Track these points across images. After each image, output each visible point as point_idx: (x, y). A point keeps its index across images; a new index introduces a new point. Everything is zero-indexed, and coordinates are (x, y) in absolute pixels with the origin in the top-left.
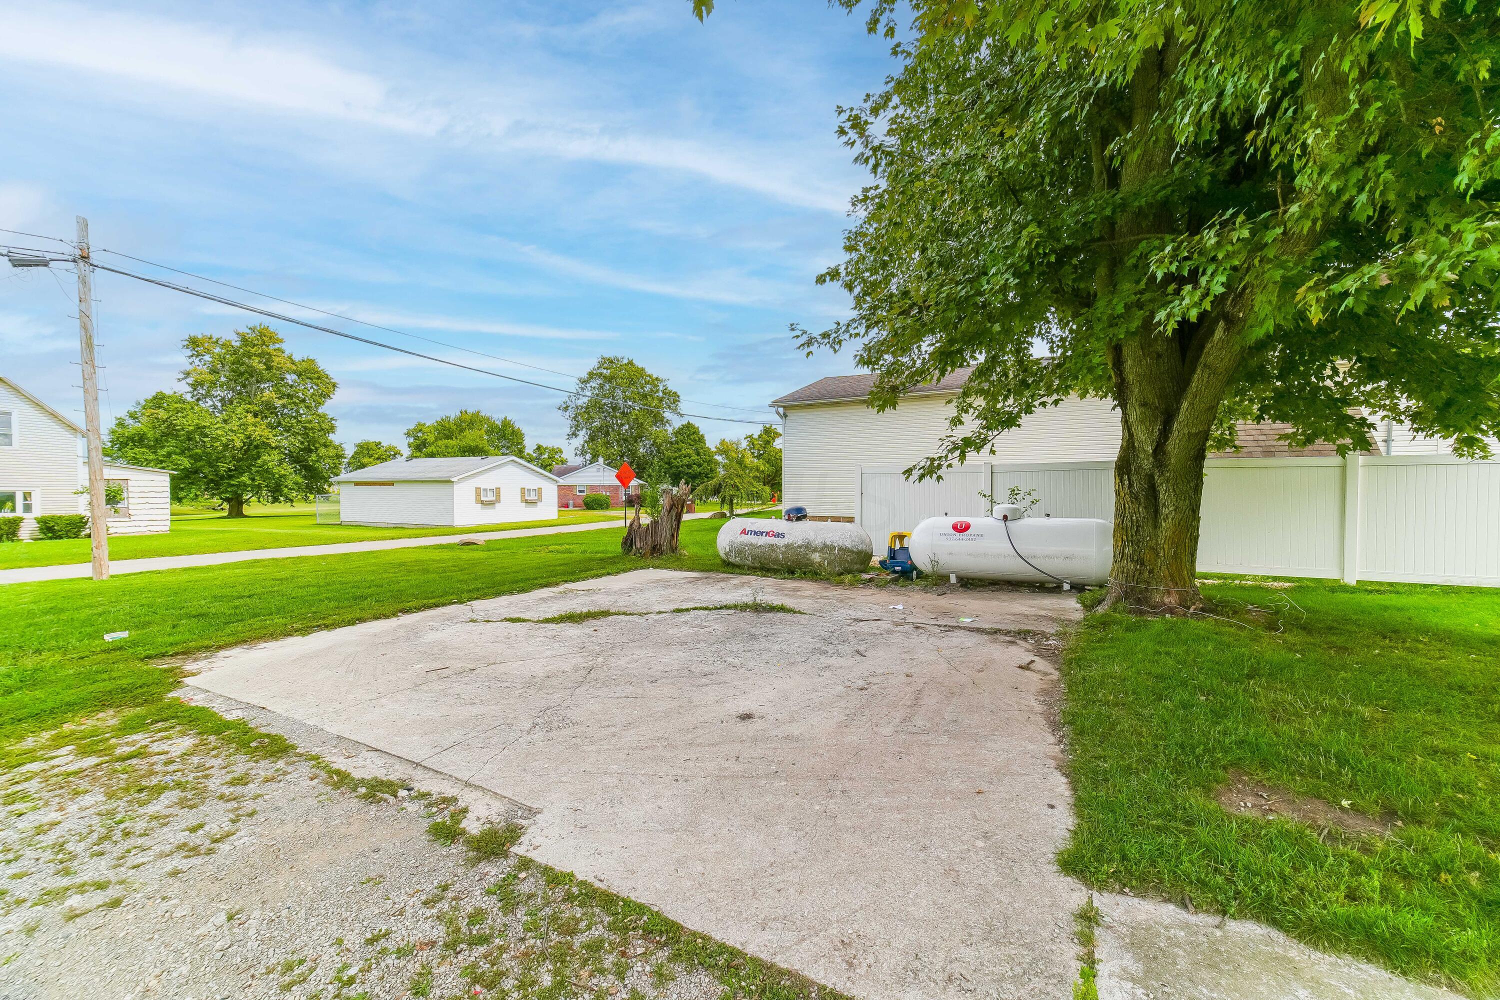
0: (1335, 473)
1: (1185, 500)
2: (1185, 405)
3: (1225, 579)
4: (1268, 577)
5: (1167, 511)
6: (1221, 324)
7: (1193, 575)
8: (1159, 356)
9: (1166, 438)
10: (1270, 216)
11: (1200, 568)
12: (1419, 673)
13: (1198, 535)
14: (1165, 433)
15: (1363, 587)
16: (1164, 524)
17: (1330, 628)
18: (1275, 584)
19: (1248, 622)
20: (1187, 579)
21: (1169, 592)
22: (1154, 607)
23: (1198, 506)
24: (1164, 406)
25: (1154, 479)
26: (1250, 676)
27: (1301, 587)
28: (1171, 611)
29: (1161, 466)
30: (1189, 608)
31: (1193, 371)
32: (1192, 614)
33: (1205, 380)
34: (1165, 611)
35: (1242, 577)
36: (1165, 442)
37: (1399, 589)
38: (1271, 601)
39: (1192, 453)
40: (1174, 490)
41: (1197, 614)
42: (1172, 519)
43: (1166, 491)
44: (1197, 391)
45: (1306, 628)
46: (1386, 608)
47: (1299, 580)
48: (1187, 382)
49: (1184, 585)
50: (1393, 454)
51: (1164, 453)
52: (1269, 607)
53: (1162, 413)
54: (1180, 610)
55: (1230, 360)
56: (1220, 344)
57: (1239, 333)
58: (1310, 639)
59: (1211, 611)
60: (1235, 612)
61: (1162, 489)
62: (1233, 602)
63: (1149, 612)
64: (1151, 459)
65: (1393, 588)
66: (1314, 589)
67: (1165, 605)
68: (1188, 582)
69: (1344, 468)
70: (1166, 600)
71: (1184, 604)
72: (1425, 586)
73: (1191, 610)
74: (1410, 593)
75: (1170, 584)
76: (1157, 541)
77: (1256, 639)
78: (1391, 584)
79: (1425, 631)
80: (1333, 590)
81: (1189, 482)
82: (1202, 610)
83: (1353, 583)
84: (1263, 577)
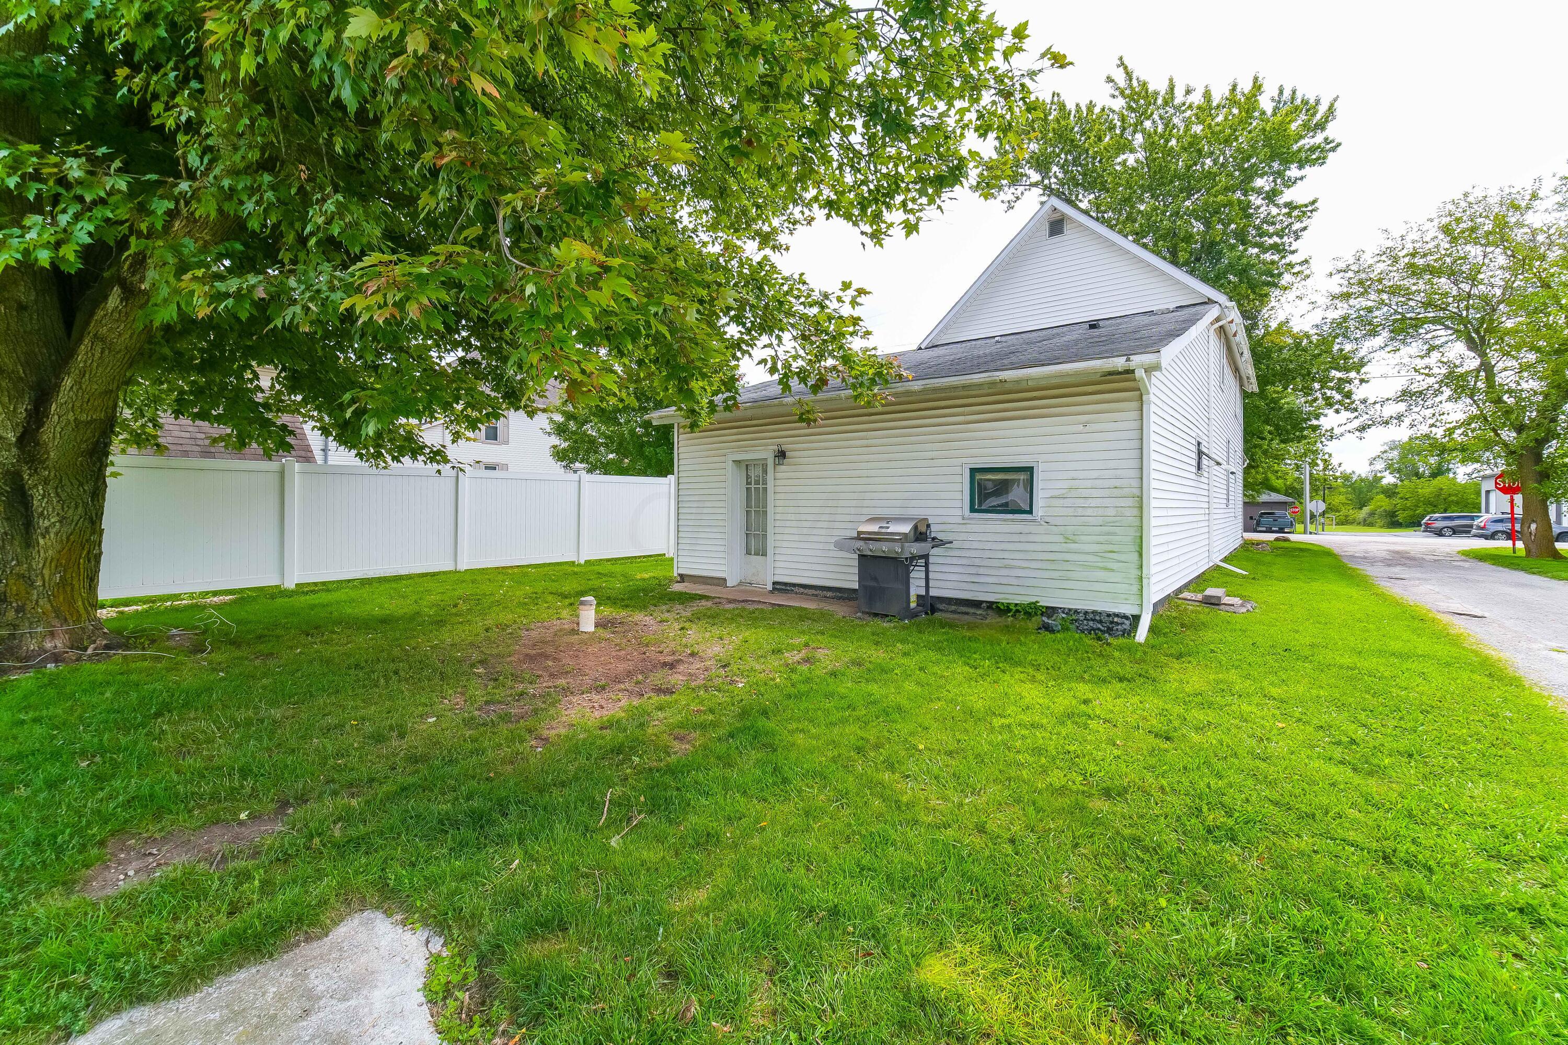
0: (274, 480)
1: (76, 507)
2: (68, 382)
3: (153, 602)
4: (207, 593)
5: (47, 523)
6: (116, 290)
7: (97, 605)
8: (22, 308)
9: (40, 424)
10: (156, 181)
11: (103, 594)
12: (329, 662)
13: (101, 554)
14: (38, 415)
15: (302, 589)
16: (41, 542)
17: (260, 637)
18: (215, 599)
19: (168, 649)
20: (82, 611)
21: (52, 634)
22: (27, 658)
23: (100, 515)
24: (34, 379)
25: (22, 479)
26: (158, 714)
27: (244, 597)
28: (57, 658)
29: (33, 461)
30: (86, 649)
31: (80, 341)
32: (90, 656)
33: (97, 355)
34: (45, 661)
35: (176, 597)
36: (39, 428)
37: (330, 587)
38: (201, 620)
39: (84, 446)
40: (58, 495)
41: (97, 655)
42: (57, 534)
43: (44, 496)
44: (85, 366)
45: (236, 643)
46: (313, 607)
47: (242, 591)
48: (71, 354)
49: (78, 620)
50: (330, 463)
51: (37, 444)
52: (197, 627)
53: (31, 388)
54: (72, 654)
55: (131, 337)
56: (116, 315)
57: (142, 307)
58: (238, 653)
59: (119, 646)
60: (153, 641)
61: (37, 494)
62: (152, 629)
63: (15, 668)
64: (14, 450)
65: (326, 587)
66: (254, 599)
67: (46, 652)
68: (84, 616)
69: (282, 473)
70: (48, 645)
71: (78, 644)
72: (349, 581)
73: (90, 651)
74: (337, 589)
75: (56, 622)
76: (30, 565)
77: (175, 667)
78: (324, 583)
79: (339, 622)
80: (273, 597)
81: (81, 484)
82: (107, 647)
83: (293, 587)
84: (201, 593)
